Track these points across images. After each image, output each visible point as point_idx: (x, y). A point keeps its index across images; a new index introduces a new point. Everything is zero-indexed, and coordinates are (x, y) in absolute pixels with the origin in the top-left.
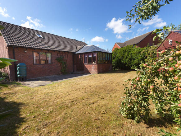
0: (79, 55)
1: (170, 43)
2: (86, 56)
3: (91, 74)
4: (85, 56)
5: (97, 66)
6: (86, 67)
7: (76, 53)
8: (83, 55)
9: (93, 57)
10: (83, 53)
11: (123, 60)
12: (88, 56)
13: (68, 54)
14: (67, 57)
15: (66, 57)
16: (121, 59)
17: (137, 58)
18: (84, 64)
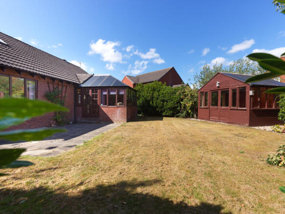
0: (90, 91)
1: (217, 85)
2: (105, 93)
3: (113, 123)
4: (102, 93)
5: (126, 110)
6: (104, 110)
7: (83, 86)
8: (99, 91)
9: (118, 95)
10: (100, 87)
11: (153, 103)
12: (109, 93)
13: (66, 86)
14: (66, 91)
15: (64, 91)
16: (150, 100)
17: (172, 100)
18: (99, 106)
